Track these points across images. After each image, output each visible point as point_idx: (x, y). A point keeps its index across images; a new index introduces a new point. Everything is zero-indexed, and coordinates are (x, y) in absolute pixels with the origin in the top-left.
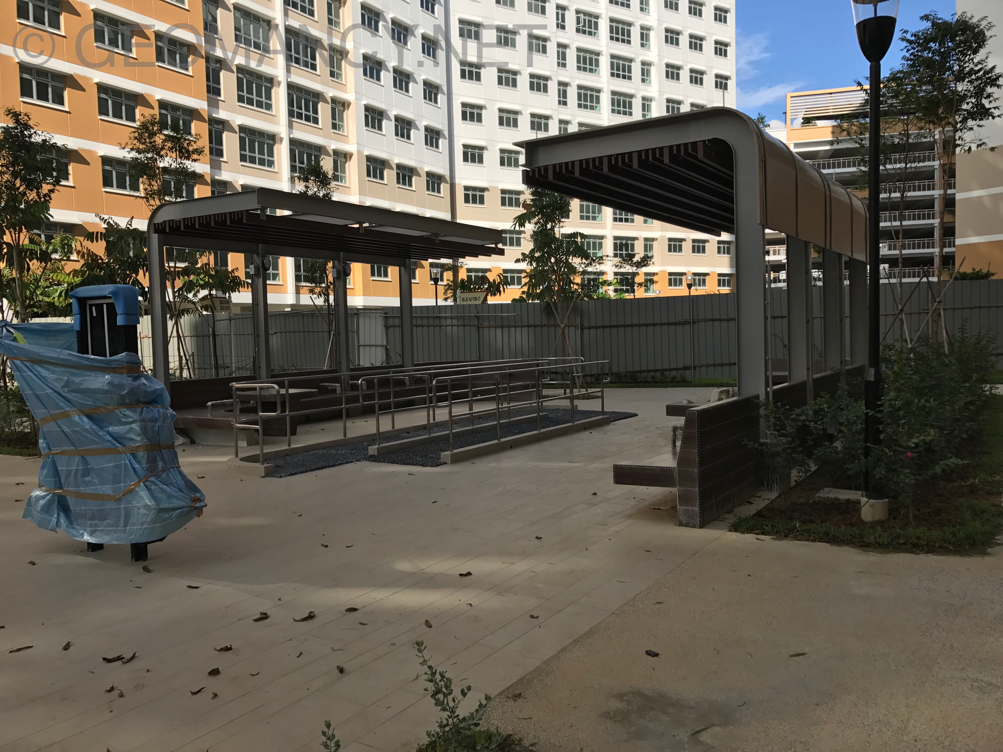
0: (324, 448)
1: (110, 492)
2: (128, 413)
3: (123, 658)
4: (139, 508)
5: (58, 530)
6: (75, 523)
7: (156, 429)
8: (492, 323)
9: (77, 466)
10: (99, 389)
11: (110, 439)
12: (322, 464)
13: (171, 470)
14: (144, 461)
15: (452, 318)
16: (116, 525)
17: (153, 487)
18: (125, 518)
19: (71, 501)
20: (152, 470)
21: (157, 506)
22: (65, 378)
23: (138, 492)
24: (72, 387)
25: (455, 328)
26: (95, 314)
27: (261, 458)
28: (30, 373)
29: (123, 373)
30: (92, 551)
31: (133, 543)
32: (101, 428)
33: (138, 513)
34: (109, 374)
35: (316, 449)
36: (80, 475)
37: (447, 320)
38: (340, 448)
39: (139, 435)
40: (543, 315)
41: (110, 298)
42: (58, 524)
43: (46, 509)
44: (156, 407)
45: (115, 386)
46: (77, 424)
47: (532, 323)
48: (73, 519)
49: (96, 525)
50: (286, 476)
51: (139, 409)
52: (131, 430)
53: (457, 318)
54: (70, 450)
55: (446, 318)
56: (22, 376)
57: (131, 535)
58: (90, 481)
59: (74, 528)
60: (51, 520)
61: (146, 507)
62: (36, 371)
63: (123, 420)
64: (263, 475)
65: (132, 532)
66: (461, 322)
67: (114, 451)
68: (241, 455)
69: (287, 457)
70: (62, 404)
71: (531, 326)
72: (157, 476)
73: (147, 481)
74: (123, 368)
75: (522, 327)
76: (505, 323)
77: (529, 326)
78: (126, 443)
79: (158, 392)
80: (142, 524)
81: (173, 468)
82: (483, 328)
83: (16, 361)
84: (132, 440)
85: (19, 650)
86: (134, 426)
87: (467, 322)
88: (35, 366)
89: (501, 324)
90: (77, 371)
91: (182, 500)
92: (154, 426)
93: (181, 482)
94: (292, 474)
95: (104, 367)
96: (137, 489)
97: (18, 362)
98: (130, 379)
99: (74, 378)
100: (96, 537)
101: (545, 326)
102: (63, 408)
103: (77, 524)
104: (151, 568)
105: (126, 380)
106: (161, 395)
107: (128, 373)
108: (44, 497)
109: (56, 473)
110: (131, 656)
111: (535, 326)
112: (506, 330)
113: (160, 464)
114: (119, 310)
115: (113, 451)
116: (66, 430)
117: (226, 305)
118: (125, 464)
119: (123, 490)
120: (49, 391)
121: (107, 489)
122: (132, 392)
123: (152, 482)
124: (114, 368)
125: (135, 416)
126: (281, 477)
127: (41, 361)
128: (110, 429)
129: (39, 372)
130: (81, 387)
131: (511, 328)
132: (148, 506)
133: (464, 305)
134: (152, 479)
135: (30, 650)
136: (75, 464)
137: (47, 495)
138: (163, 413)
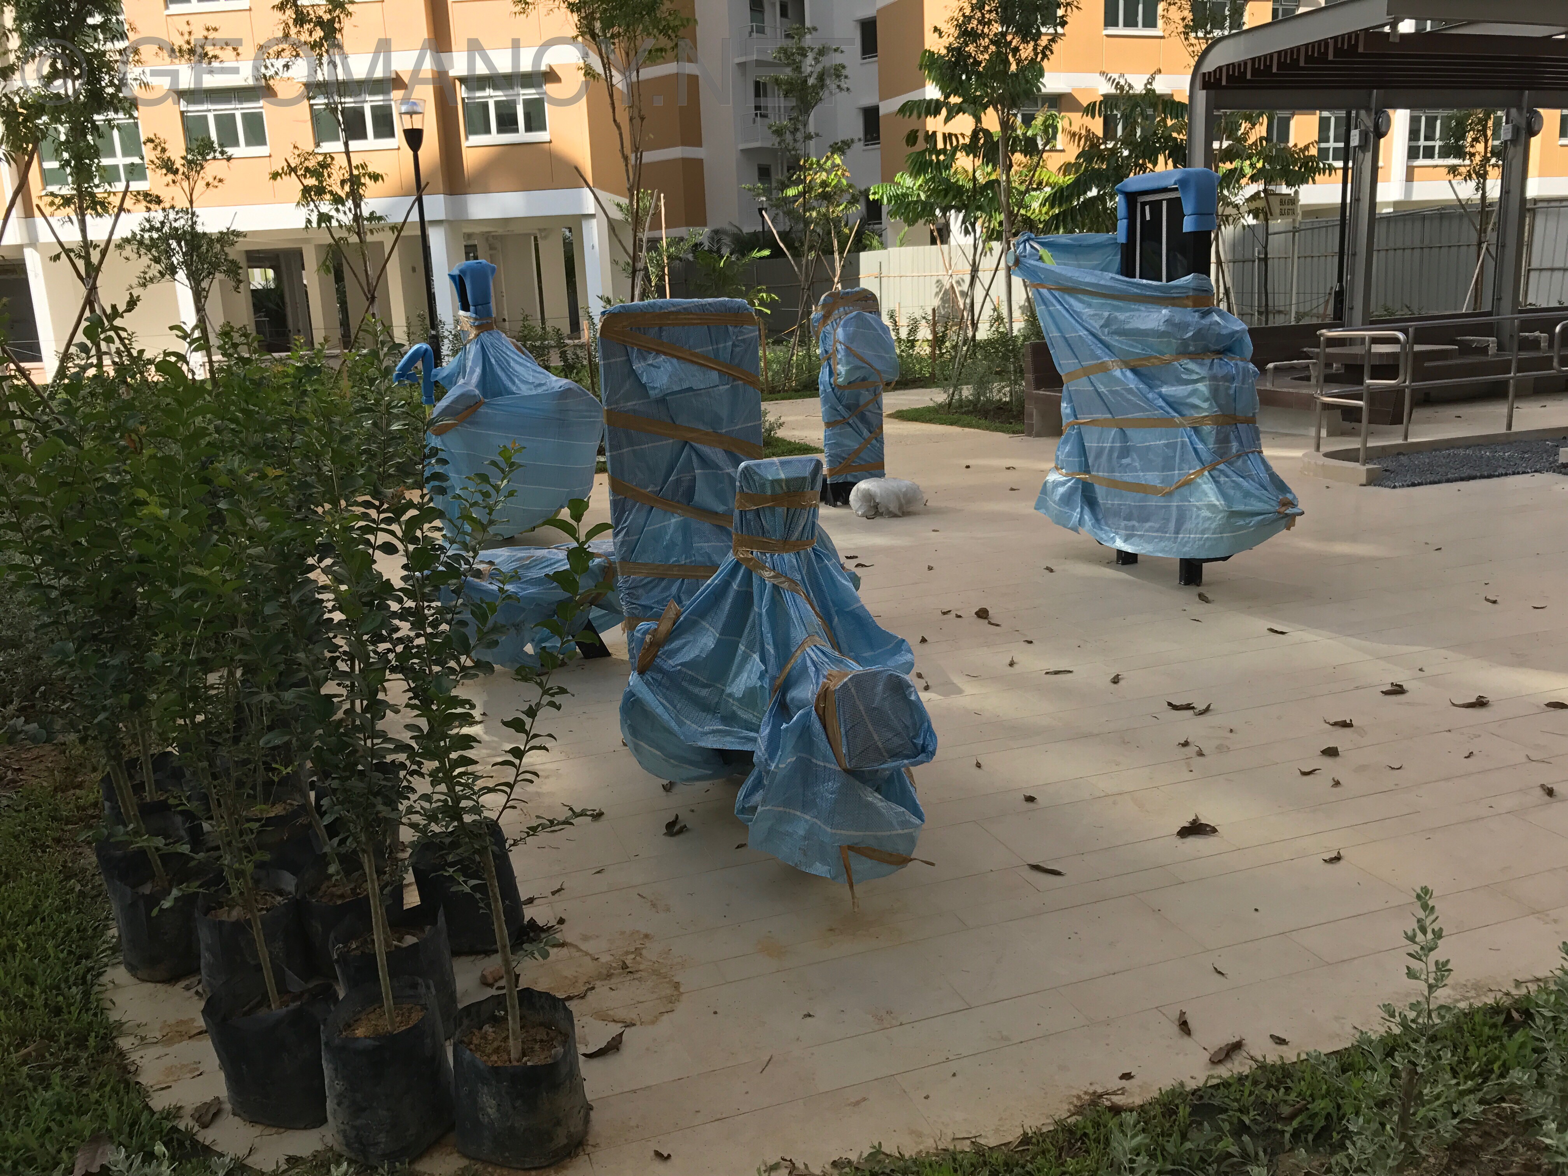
0: (1468, 447)
1: (1157, 483)
2: (1192, 366)
3: (1193, 708)
4: (1199, 509)
5: (1080, 529)
6: (1103, 521)
7: (1232, 392)
9: (1113, 442)
10: (1152, 330)
11: (1163, 404)
12: (1466, 472)
13: (1250, 455)
14: (1211, 440)
16: (1163, 529)
17: (1222, 479)
18: (1177, 521)
19: (1100, 492)
20: (1222, 453)
21: (1229, 507)
22: (1106, 314)
23: (1200, 485)
24: (1114, 327)
26: (1148, 218)
27: (1362, 454)
28: (1059, 307)
29: (1186, 306)
30: (1123, 564)
31: (1187, 557)
32: (1151, 387)
33: (1198, 516)
34: (1166, 307)
35: (1453, 448)
36: (1115, 455)
38: (1498, 448)
39: (1206, 401)
41: (1176, 189)
42: (1081, 521)
43: (1067, 500)
44: (1233, 359)
45: (1175, 325)
46: (1117, 381)
48: (1100, 516)
49: (1133, 528)
50: (1403, 486)
51: (1208, 362)
52: (1194, 392)
54: (1105, 419)
56: (1049, 311)
57: (1184, 546)
58: (1129, 465)
59: (1102, 529)
60: (1072, 515)
61: (1211, 507)
62: (1068, 303)
63: (1184, 377)
64: (1364, 481)
65: (1187, 542)
67: (1167, 423)
68: (1324, 449)
69: (1402, 457)
70: (1099, 352)
72: (1230, 463)
73: (1214, 469)
74: (1187, 297)
78: (1186, 412)
79: (1237, 335)
80: (1203, 532)
81: (1253, 452)
83: (1042, 290)
84: (1195, 407)
85: (1057, 673)
86: (1201, 386)
88: (1067, 297)
90: (1120, 304)
91: (1265, 502)
92: (1229, 388)
93: (1264, 475)
94: (1414, 485)
95: (1158, 297)
96: (1199, 480)
97: (1044, 291)
98: (1197, 314)
99: (1118, 314)
100: (1132, 544)
102: (1099, 358)
103: (1107, 524)
104: (1209, 596)
105: (1192, 317)
106: (1241, 341)
107: (1194, 306)
108: (1063, 484)
109: (1083, 451)
110: (1204, 707)
113: (1235, 446)
114: (1188, 207)
115: (1165, 422)
116: (1102, 389)
117: (1290, 207)
118: (1183, 443)
119: (1176, 479)
120: (1083, 333)
121: (1153, 478)
122: (1200, 334)
123: (1221, 471)
124: (1174, 298)
125: (1203, 372)
126: (1395, 487)
127: (1074, 290)
128: (1164, 390)
129: (1070, 306)
130: (1127, 327)
132: (1214, 506)
134: (1222, 466)
135: (1070, 675)
136: (1110, 439)
137: (1068, 481)
138: (1244, 368)
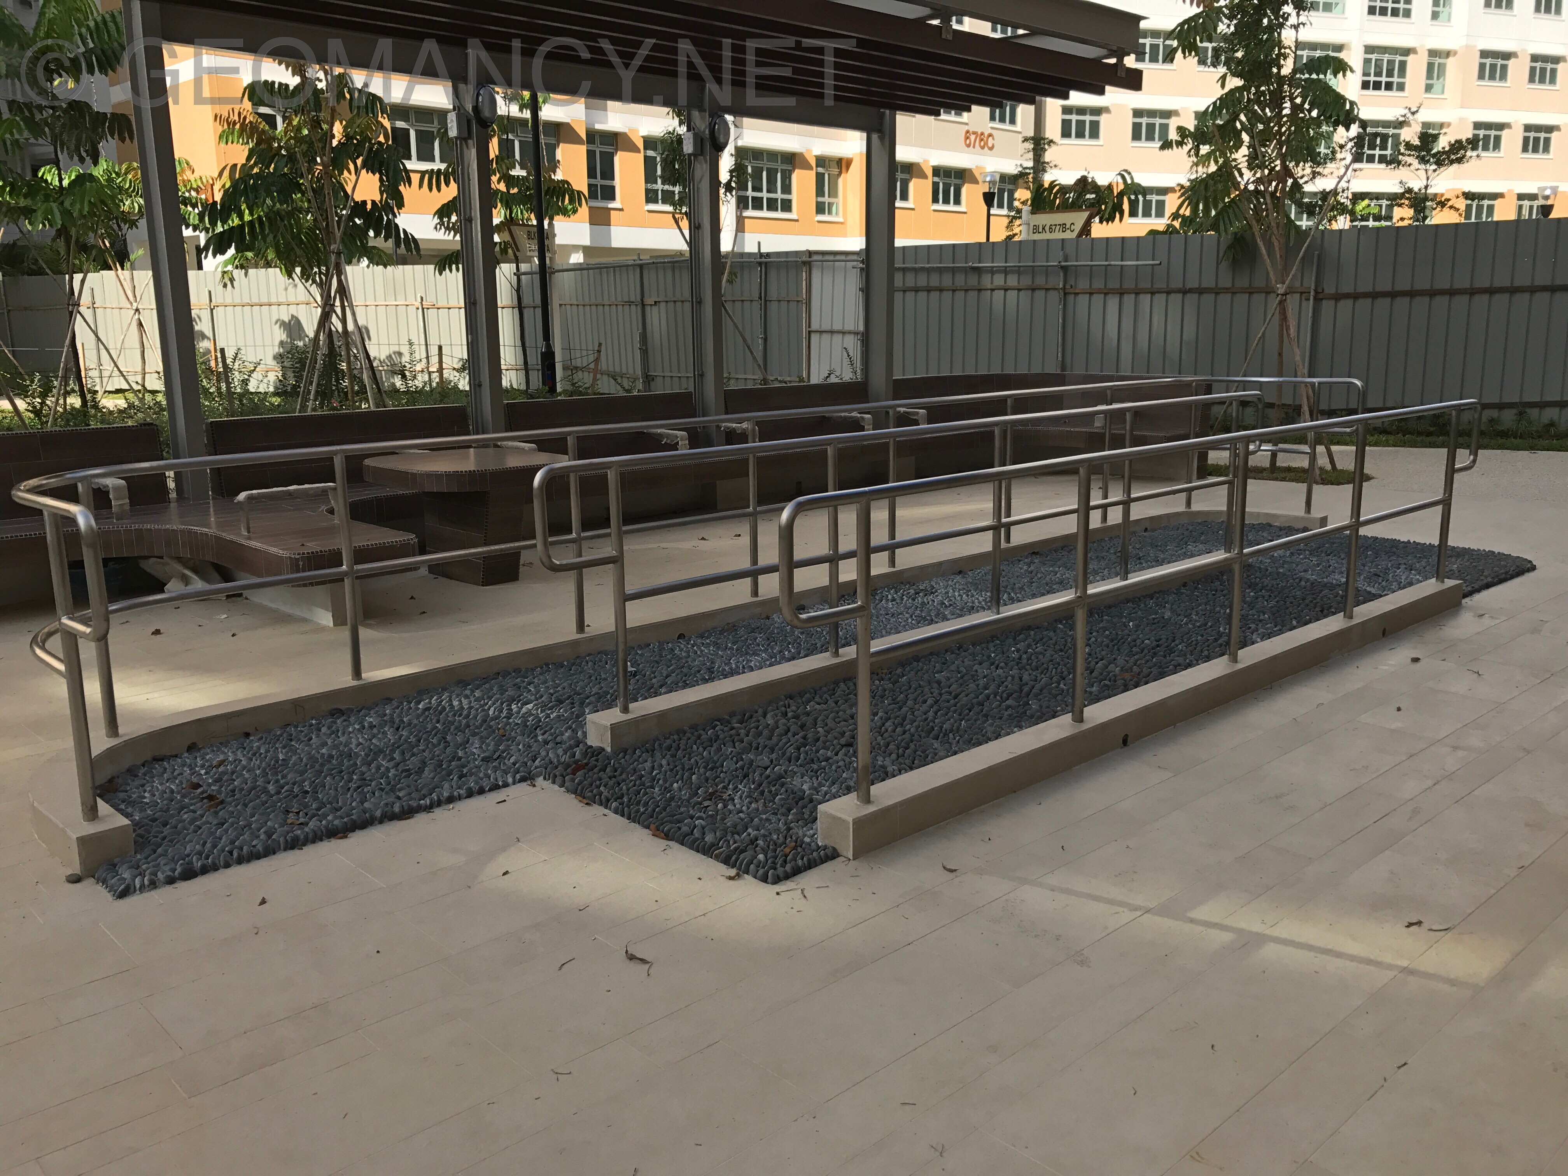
8: (1098, 284)
15: (1006, 271)
25: (1012, 295)
37: (996, 276)
40: (1224, 265)
47: (1192, 283)
53: (1018, 271)
55: (992, 271)
64: (76, 868)
66: (1026, 281)
71: (1191, 291)
75: (1168, 293)
76: (1129, 284)
77: (1185, 292)
82: (1076, 294)
87: (1040, 281)
89: (1118, 286)
101: (1226, 290)
111: (1201, 291)
112: (1129, 299)
131: (1142, 296)
133: (1034, 241)
